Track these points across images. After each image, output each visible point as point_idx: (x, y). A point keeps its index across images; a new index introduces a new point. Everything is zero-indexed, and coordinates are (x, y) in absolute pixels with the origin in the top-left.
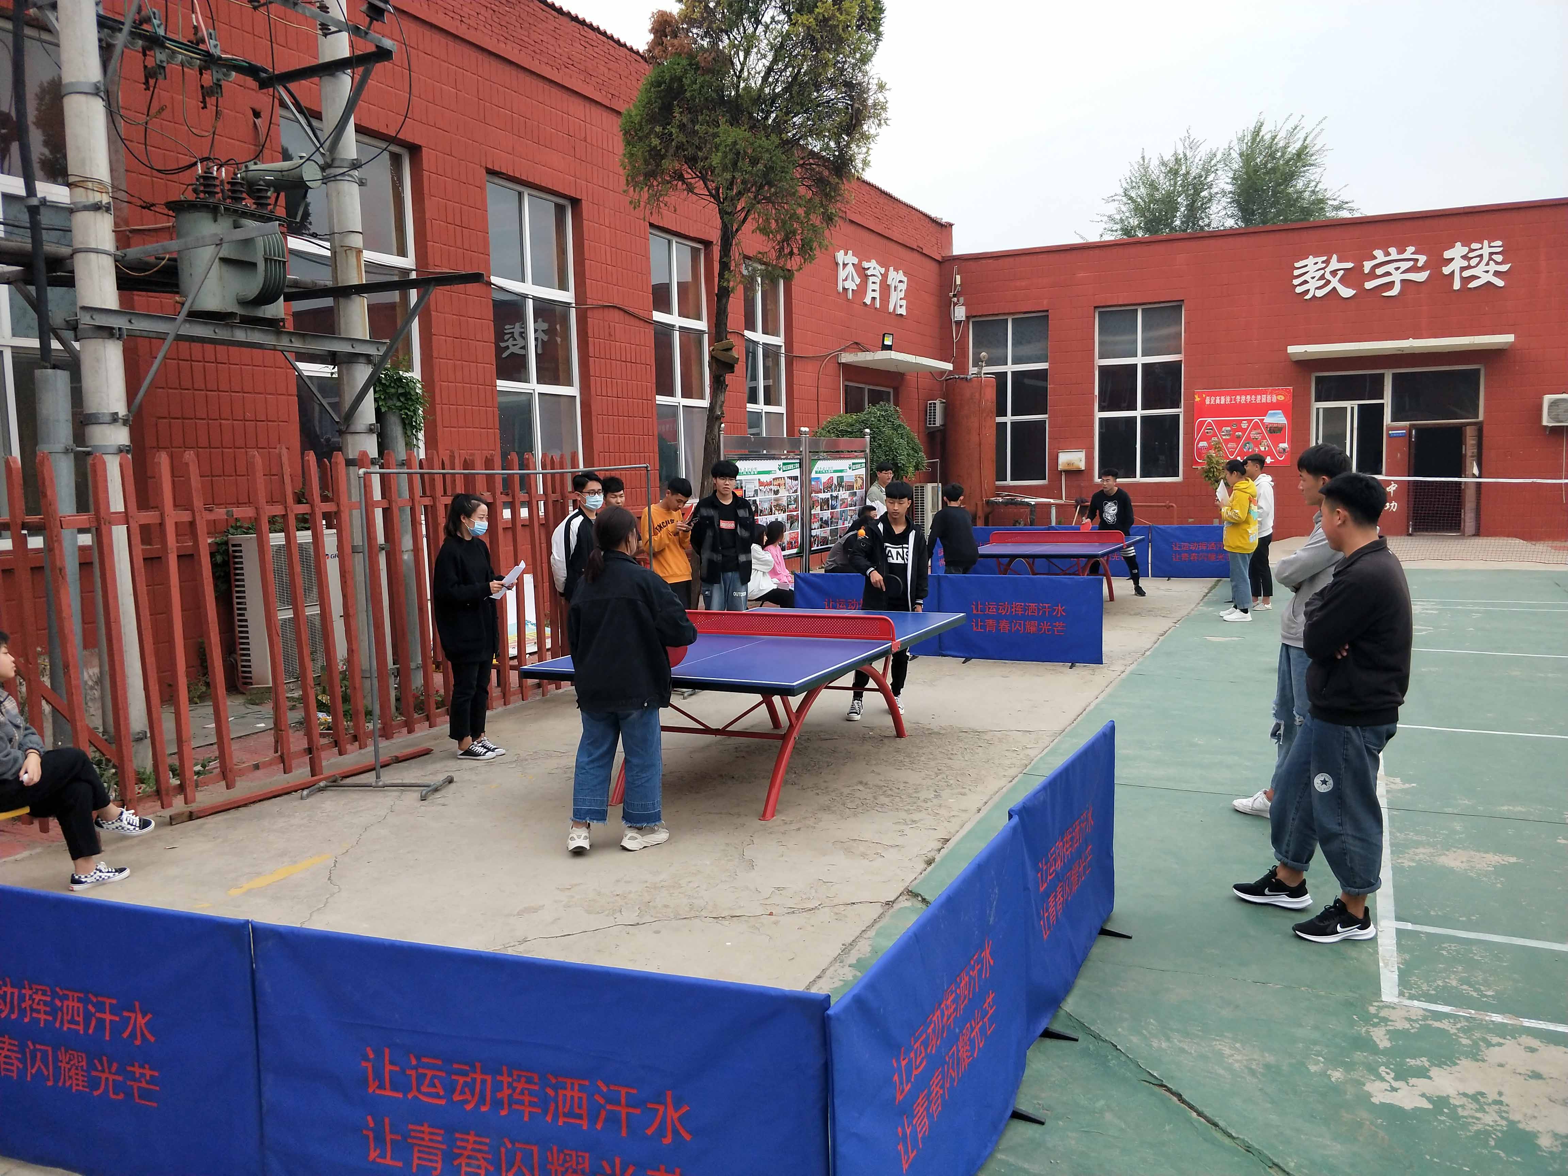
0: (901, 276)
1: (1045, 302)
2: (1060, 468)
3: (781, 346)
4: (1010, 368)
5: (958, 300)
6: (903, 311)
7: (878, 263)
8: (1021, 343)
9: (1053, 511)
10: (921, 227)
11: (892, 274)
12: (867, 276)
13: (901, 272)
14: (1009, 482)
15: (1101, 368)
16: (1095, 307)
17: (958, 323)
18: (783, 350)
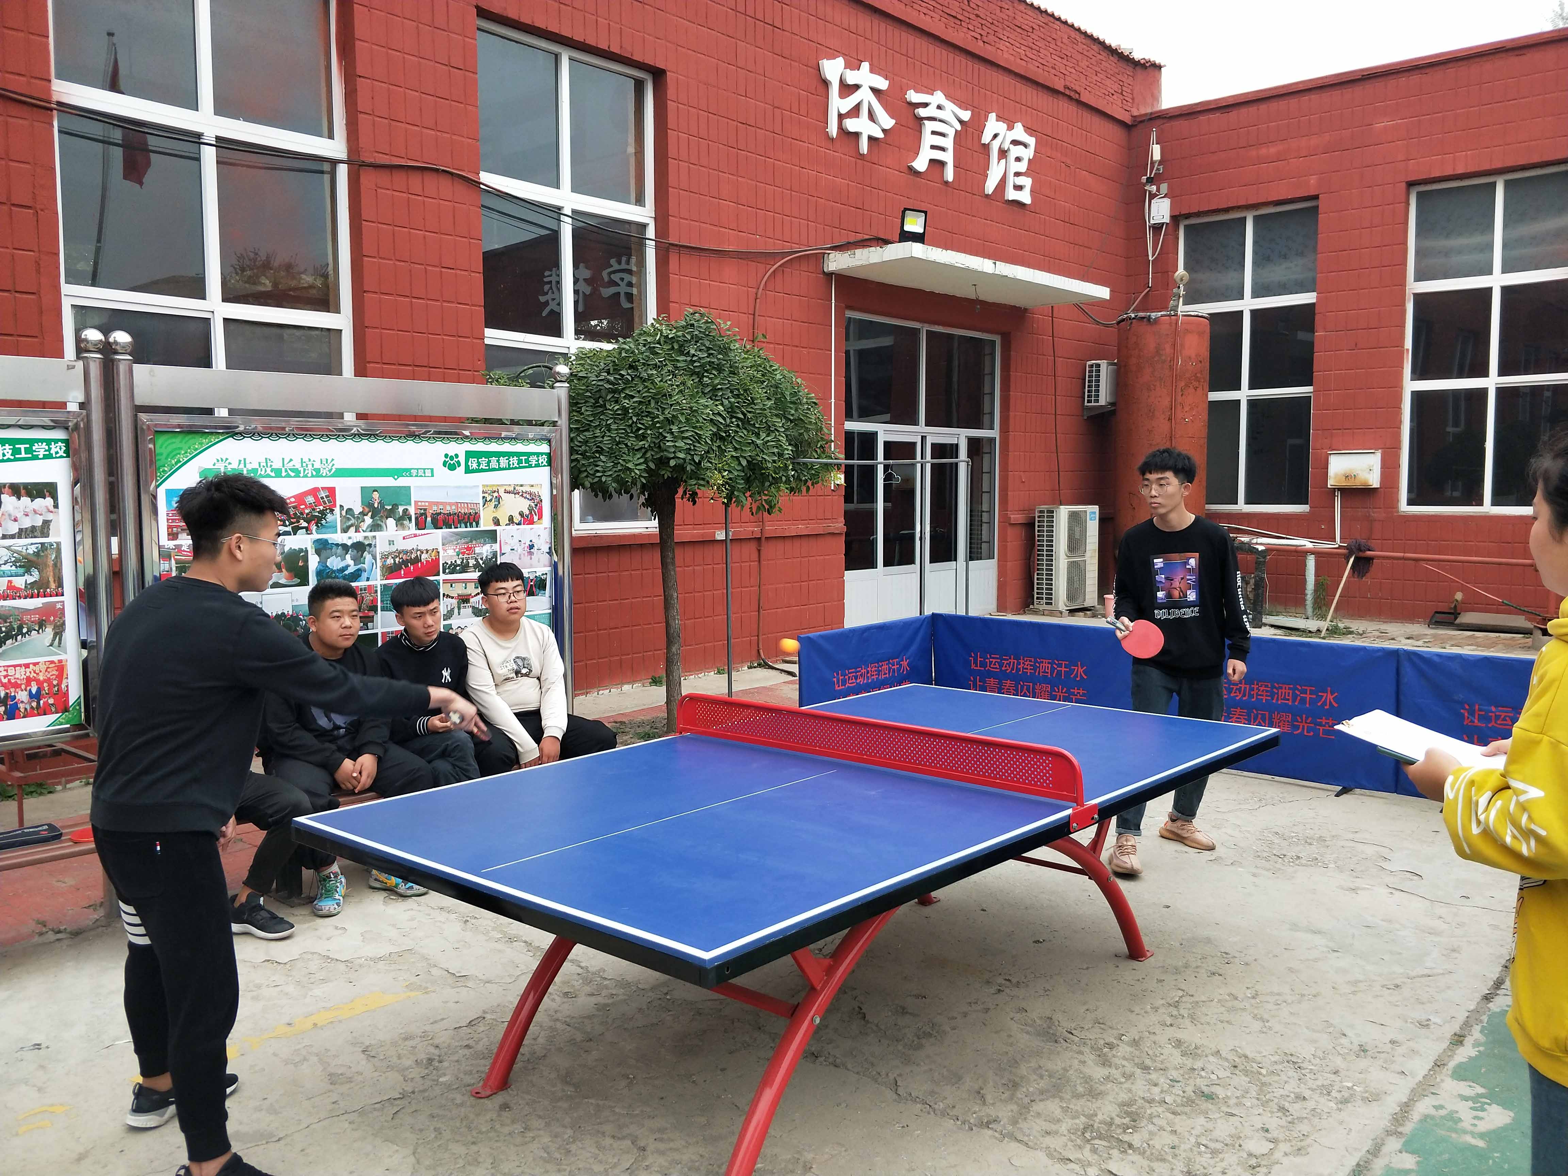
0: (1019, 132)
1: (1313, 180)
2: (1331, 483)
3: (644, 226)
4: (1247, 304)
5: (1158, 190)
6: (1025, 197)
7: (948, 97)
8: (1268, 259)
9: (1311, 562)
10: (1079, 57)
11: (993, 126)
12: (920, 120)
13: (1019, 127)
14: (1242, 506)
15: (1420, 299)
16: (1411, 184)
17: (1157, 228)
18: (651, 233)
